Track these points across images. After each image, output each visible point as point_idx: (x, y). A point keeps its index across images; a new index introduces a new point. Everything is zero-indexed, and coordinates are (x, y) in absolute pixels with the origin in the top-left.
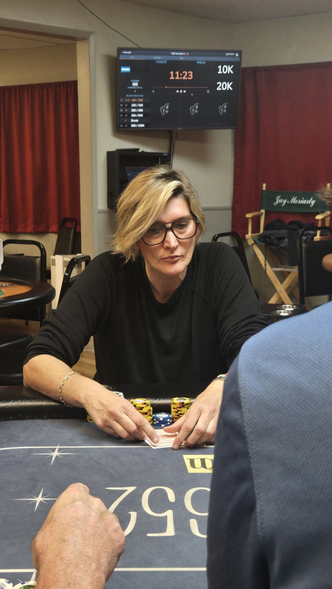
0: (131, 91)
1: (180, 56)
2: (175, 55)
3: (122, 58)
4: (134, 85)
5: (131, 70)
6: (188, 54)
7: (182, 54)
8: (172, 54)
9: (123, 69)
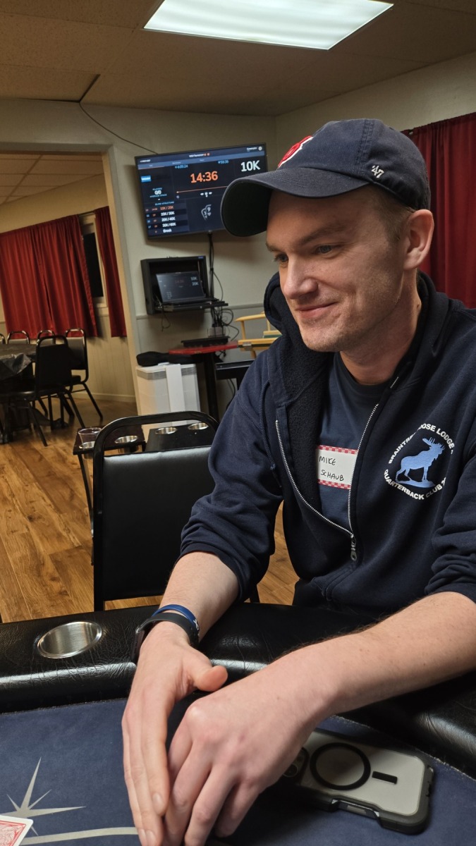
0: (155, 200)
1: (200, 158)
2: (194, 158)
3: (140, 168)
6: (208, 154)
7: (202, 155)
8: (190, 156)
9: (144, 179)
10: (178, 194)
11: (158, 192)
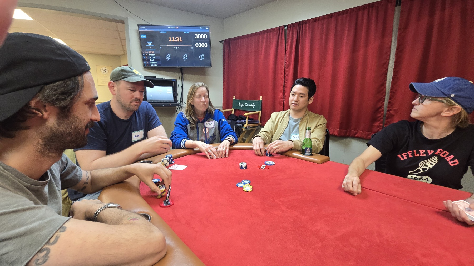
0: (148, 48)
2: (171, 28)
3: (141, 30)
5: (146, 36)
6: (178, 28)
7: (175, 28)
8: (169, 28)
9: (142, 36)
10: (161, 47)
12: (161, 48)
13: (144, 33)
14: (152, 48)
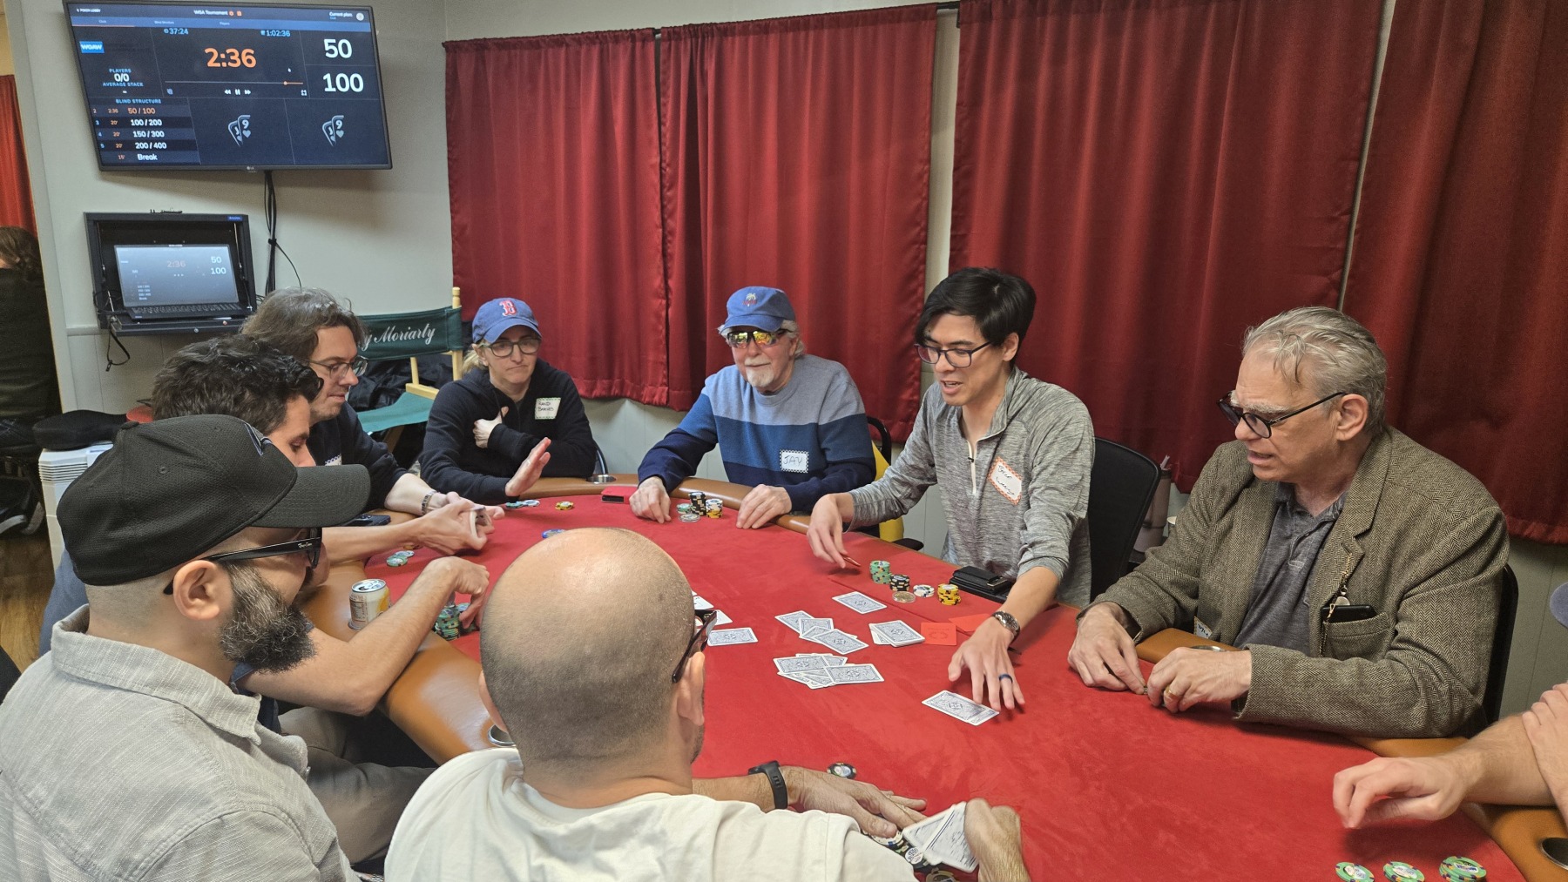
1: (219, 18)
2: (205, 16)
3: (79, 22)
4: (120, 79)
5: (104, 46)
6: (239, 14)
7: (224, 13)
8: (196, 12)
9: (86, 47)
10: (171, 86)
11: (122, 77)
12: (170, 91)
13: (92, 34)
14: (133, 92)
